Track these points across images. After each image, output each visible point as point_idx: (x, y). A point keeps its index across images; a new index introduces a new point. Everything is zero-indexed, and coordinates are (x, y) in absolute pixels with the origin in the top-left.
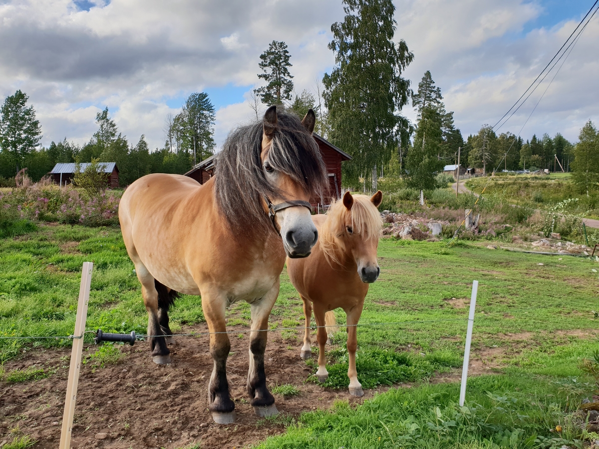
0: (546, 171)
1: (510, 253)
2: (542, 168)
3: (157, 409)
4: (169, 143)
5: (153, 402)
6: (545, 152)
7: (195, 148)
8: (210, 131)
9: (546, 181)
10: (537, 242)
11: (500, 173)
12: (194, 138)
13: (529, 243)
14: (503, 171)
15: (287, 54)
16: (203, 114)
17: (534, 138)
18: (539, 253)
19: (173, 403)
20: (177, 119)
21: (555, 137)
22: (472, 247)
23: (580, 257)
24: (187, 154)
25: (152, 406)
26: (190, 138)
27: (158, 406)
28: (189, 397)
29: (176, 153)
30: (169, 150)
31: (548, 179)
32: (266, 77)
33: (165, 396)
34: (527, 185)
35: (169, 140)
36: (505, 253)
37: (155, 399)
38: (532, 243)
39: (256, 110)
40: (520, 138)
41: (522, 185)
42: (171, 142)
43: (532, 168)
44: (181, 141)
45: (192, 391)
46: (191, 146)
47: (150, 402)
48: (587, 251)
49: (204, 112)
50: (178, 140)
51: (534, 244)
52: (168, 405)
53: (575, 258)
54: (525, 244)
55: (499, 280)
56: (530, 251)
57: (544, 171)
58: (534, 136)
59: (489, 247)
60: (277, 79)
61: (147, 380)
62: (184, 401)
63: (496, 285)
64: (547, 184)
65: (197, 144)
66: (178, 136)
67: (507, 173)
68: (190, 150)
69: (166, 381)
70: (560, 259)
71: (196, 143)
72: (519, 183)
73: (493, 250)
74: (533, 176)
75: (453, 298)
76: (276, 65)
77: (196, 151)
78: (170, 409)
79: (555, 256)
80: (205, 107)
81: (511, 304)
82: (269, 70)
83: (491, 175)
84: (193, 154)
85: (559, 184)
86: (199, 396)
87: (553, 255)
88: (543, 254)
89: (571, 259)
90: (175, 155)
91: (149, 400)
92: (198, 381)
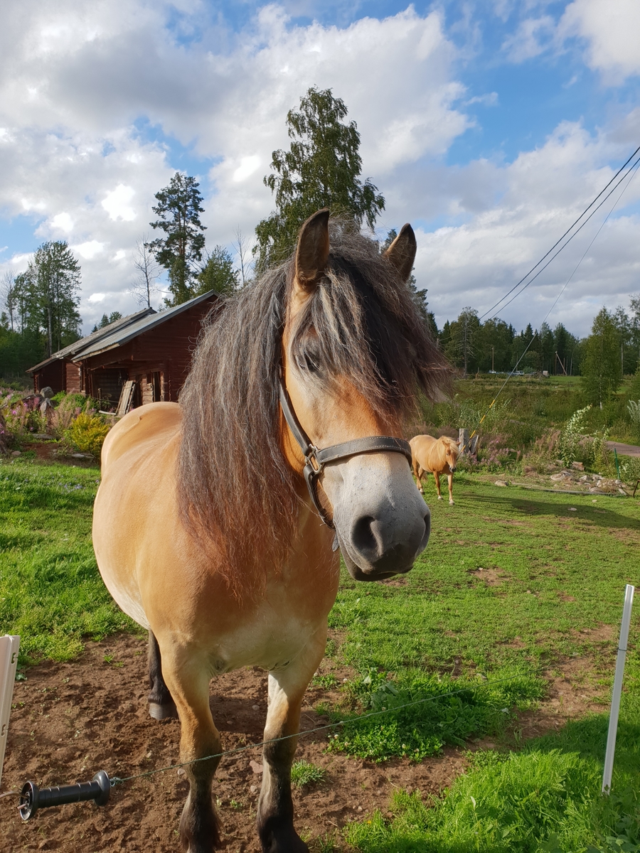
0: (545, 372)
1: (526, 491)
2: (540, 369)
3: (79, 840)
4: (9, 316)
5: (68, 824)
6: (543, 348)
7: (50, 326)
8: (75, 301)
9: (548, 387)
10: (558, 475)
11: (486, 375)
12: (49, 311)
13: (546, 477)
14: (490, 372)
15: (197, 195)
16: (62, 274)
17: (529, 328)
18: (565, 493)
19: (107, 824)
20: (20, 280)
21: (555, 329)
22: (476, 484)
23: (618, 497)
24: (38, 334)
25: (68, 836)
26: (42, 311)
27: (80, 833)
28: (134, 805)
29: (20, 332)
30: (7, 327)
31: (548, 384)
32: (164, 226)
33: (90, 809)
34: (524, 393)
35: (7, 312)
36: (521, 491)
37: (72, 817)
38: (551, 477)
39: (146, 273)
40: (511, 327)
41: (518, 392)
42: (11, 314)
43: (526, 369)
44: (28, 314)
45: (136, 790)
46: (44, 322)
47: (62, 827)
48: (622, 488)
49: (65, 271)
50: (22, 311)
51: (554, 478)
52: (98, 829)
53: (611, 499)
54: (541, 478)
55: (530, 536)
56: (552, 489)
57: (542, 372)
58: (529, 326)
59: (498, 483)
60: (180, 230)
61: (49, 775)
62: (125, 815)
63: (529, 545)
64: (550, 392)
65: (54, 321)
66: (22, 307)
67: (495, 374)
68: (42, 329)
69: (84, 771)
70: (594, 501)
71: (52, 318)
72: (514, 390)
73: (503, 487)
74: (529, 379)
75: (481, 569)
76: (180, 208)
77: (52, 330)
78: (104, 838)
79: (586, 497)
80: (66, 263)
81: (561, 576)
82: (169, 216)
83: (474, 377)
84: (48, 334)
85: (566, 392)
86: (152, 800)
87: (584, 495)
88: (571, 493)
89: (608, 501)
90: (18, 335)
91: (61, 821)
92: (143, 765)
